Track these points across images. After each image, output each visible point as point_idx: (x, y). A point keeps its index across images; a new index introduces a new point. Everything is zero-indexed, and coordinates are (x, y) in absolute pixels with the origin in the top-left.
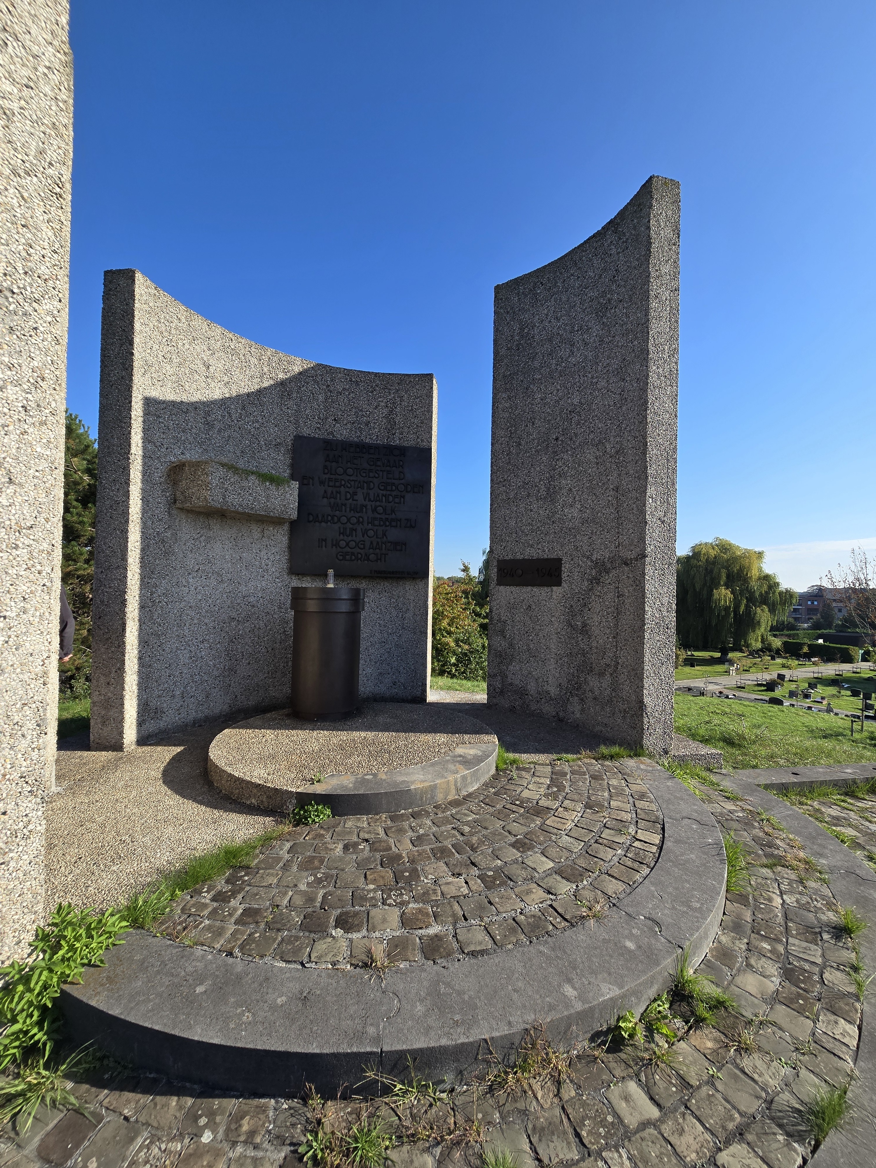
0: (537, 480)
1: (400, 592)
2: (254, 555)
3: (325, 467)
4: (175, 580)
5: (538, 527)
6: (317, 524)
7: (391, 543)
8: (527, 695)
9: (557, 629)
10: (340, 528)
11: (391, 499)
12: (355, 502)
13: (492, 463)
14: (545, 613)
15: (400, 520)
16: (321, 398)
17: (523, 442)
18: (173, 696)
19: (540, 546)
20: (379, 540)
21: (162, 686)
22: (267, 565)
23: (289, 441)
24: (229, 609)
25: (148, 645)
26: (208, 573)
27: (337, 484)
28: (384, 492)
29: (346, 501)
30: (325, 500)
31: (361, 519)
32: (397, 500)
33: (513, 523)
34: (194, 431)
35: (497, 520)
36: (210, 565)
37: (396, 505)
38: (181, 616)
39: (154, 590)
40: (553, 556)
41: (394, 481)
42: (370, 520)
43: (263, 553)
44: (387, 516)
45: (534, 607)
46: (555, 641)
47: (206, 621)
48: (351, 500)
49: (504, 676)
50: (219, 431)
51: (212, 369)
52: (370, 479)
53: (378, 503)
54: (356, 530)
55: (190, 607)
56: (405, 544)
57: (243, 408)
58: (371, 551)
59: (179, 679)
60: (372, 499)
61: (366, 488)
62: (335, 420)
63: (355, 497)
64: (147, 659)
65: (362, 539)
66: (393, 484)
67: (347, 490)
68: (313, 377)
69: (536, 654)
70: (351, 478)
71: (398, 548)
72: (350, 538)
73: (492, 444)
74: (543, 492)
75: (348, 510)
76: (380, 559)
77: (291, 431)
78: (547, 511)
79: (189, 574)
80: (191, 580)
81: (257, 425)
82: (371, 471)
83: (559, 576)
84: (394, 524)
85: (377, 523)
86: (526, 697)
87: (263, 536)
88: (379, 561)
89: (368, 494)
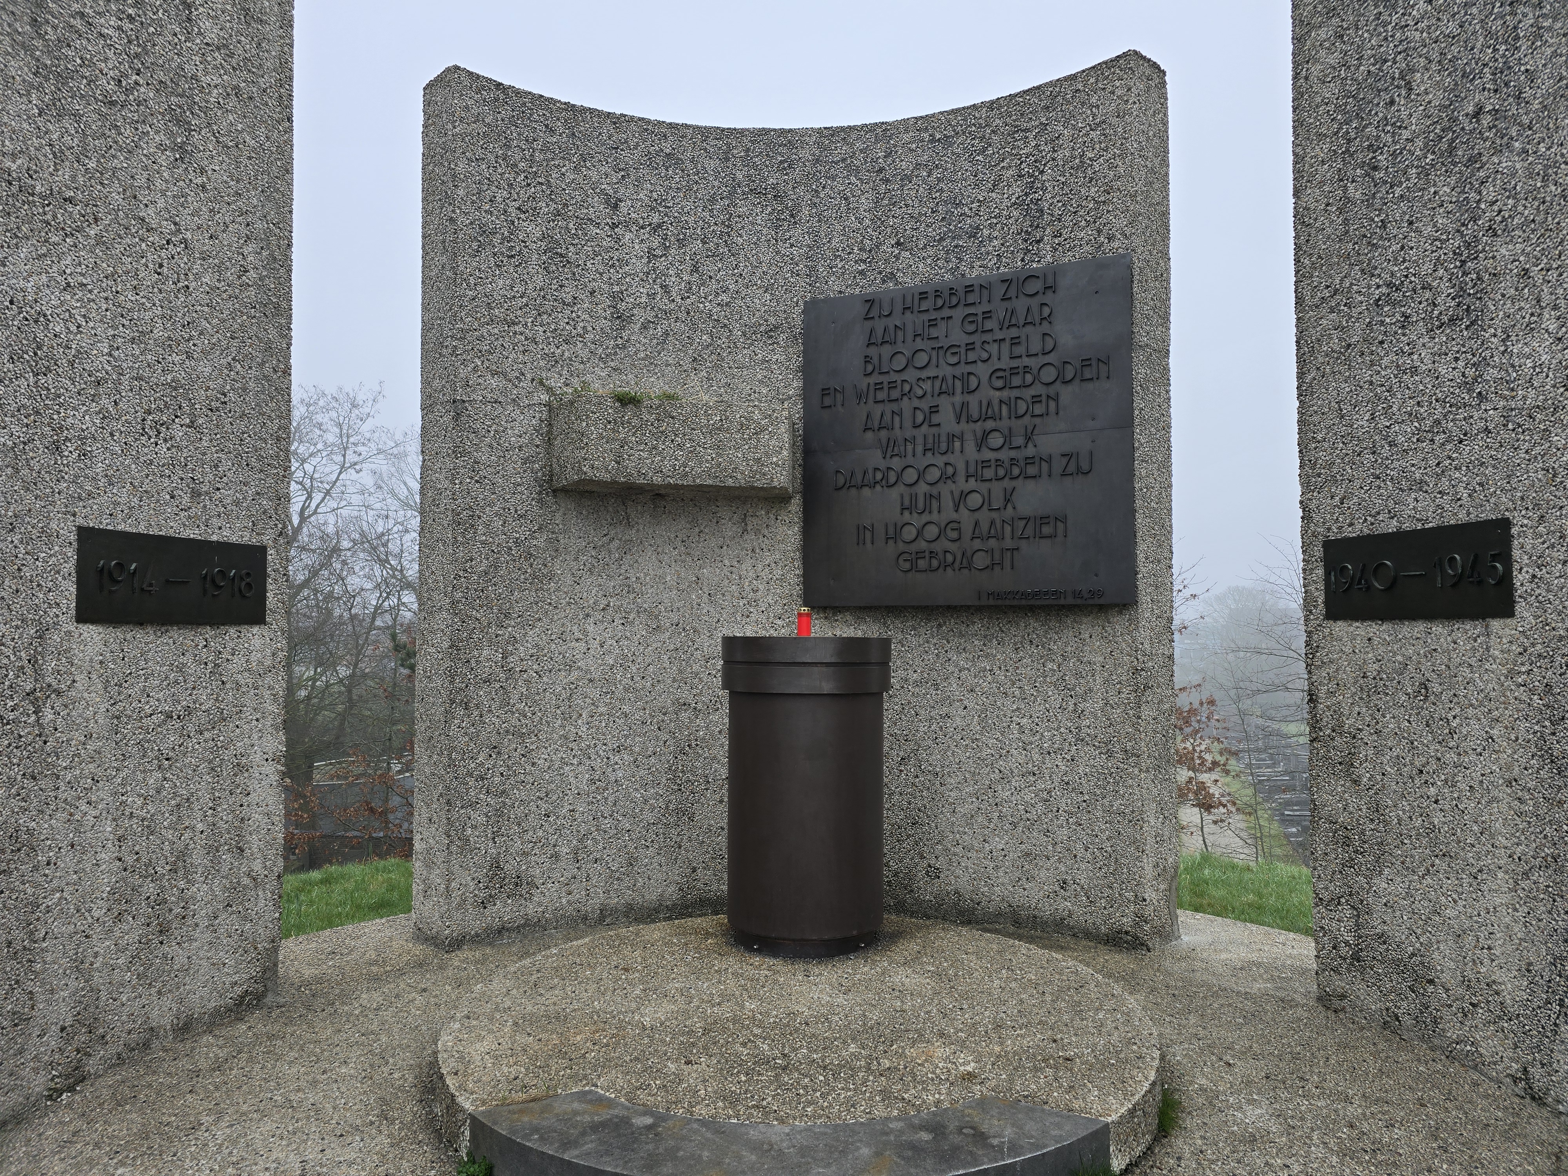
0: (1427, 267)
1: (1067, 644)
2: (726, 570)
3: (867, 360)
4: (556, 629)
5: (1437, 422)
6: (853, 491)
7: (1028, 519)
8: (1431, 982)
9: (1509, 768)
10: (902, 496)
11: (1022, 407)
12: (934, 430)
13: (1298, 247)
14: (1470, 711)
15: (1049, 460)
16: (865, 202)
17: (1382, 159)
18: (556, 857)
19: (1445, 483)
20: (994, 515)
21: (531, 833)
22: (755, 591)
23: (797, 316)
24: (676, 685)
25: (499, 753)
26: (628, 613)
27: (895, 394)
28: (1005, 394)
29: (916, 432)
30: (869, 435)
31: (950, 470)
32: (1039, 409)
33: (1362, 421)
34: (589, 336)
35: (1316, 419)
36: (632, 596)
37: (1037, 421)
38: (570, 698)
39: (510, 648)
40: (1488, 514)
41: (1026, 361)
42: (972, 470)
43: (748, 563)
44: (1013, 454)
45: (1437, 689)
46: (1504, 807)
47: (626, 708)
48: (925, 428)
49: (1360, 910)
50: (644, 327)
51: (624, 207)
52: (969, 368)
53: (990, 424)
54: (939, 498)
55: (590, 681)
56: (1064, 520)
57: (695, 269)
58: (977, 544)
59: (567, 823)
60: (976, 416)
61: (959, 390)
62: (898, 243)
63: (935, 419)
64: (497, 779)
65: (954, 516)
66: (1027, 369)
67: (916, 403)
68: (844, 160)
69: (1454, 848)
70: (924, 374)
71: (1046, 530)
72: (925, 518)
73: (1297, 193)
74: (1446, 303)
75: (920, 449)
76: (1001, 564)
77: (802, 291)
78: (1461, 364)
79: (588, 615)
80: (591, 628)
81: (724, 298)
82: (970, 347)
83: (1506, 583)
84: (1031, 470)
85: (988, 473)
86: (1431, 989)
87: (745, 530)
88: (997, 569)
89: (965, 405)
